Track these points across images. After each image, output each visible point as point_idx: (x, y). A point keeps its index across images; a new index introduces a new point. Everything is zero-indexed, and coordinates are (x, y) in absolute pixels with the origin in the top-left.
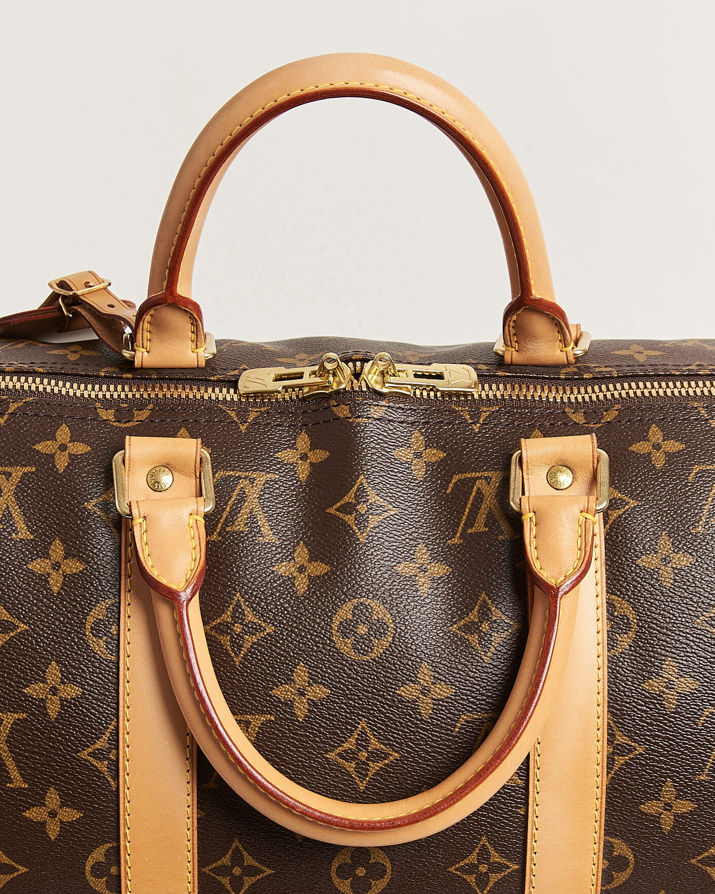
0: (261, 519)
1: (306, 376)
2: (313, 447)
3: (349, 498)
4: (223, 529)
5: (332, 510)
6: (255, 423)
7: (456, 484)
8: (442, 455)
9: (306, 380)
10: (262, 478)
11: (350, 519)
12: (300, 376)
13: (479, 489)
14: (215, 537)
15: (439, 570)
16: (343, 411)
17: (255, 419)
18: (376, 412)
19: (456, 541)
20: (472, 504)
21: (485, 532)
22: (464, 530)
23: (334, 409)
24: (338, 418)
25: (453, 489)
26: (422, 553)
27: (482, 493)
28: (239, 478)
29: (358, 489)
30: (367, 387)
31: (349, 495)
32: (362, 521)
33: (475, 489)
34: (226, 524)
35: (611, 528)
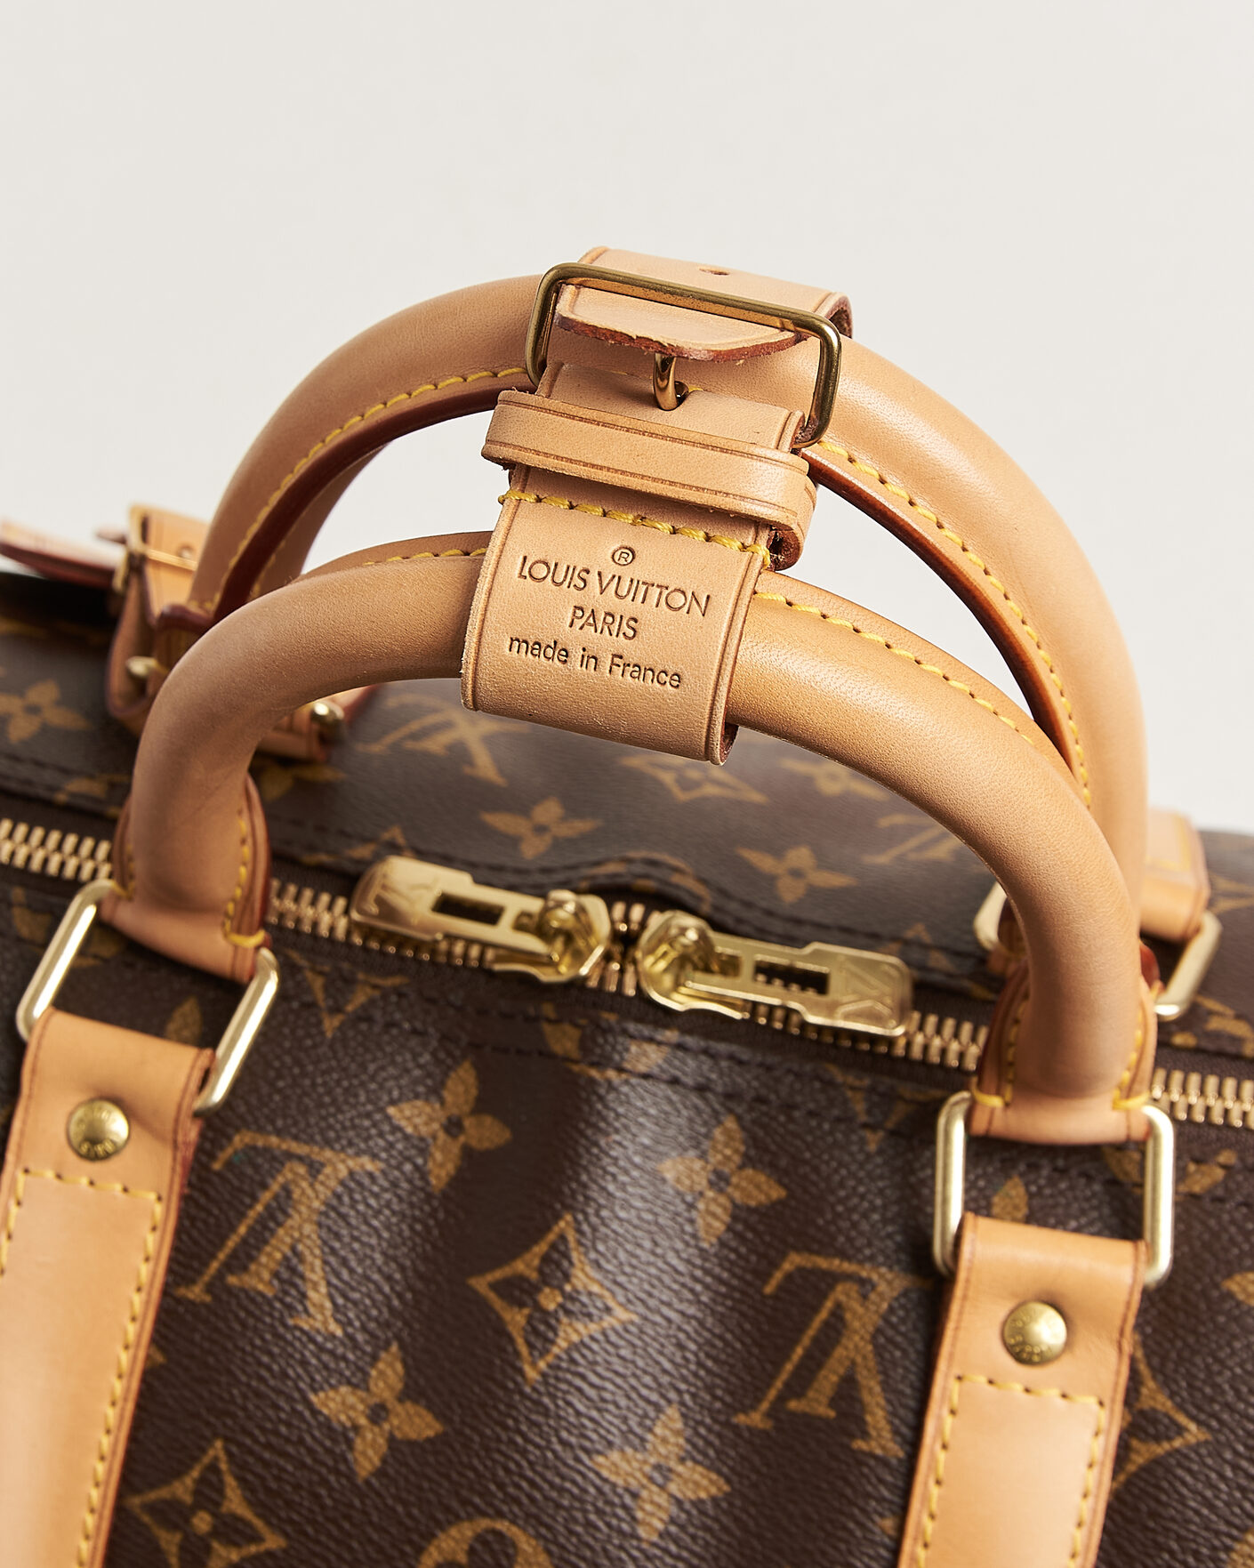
0: (314, 1271)
1: (507, 919)
2: (482, 1106)
3: (525, 1265)
4: (220, 1276)
5: (481, 1284)
6: (364, 1016)
7: (789, 1277)
8: (777, 1193)
9: (502, 933)
10: (339, 1165)
11: (516, 1319)
12: (490, 915)
13: (838, 1305)
14: (196, 1293)
15: (698, 1483)
16: (564, 1041)
17: (363, 1007)
18: (647, 1056)
19: (756, 1419)
20: (815, 1340)
21: (825, 1420)
22: (782, 1399)
23: (547, 1028)
24: (552, 1056)
25: (780, 1288)
26: (669, 1433)
27: (841, 1319)
28: (290, 1156)
29: (553, 1247)
30: (638, 988)
31: (528, 1256)
32: (542, 1330)
33: (829, 1304)
34: (228, 1267)
35: (1128, 1484)
